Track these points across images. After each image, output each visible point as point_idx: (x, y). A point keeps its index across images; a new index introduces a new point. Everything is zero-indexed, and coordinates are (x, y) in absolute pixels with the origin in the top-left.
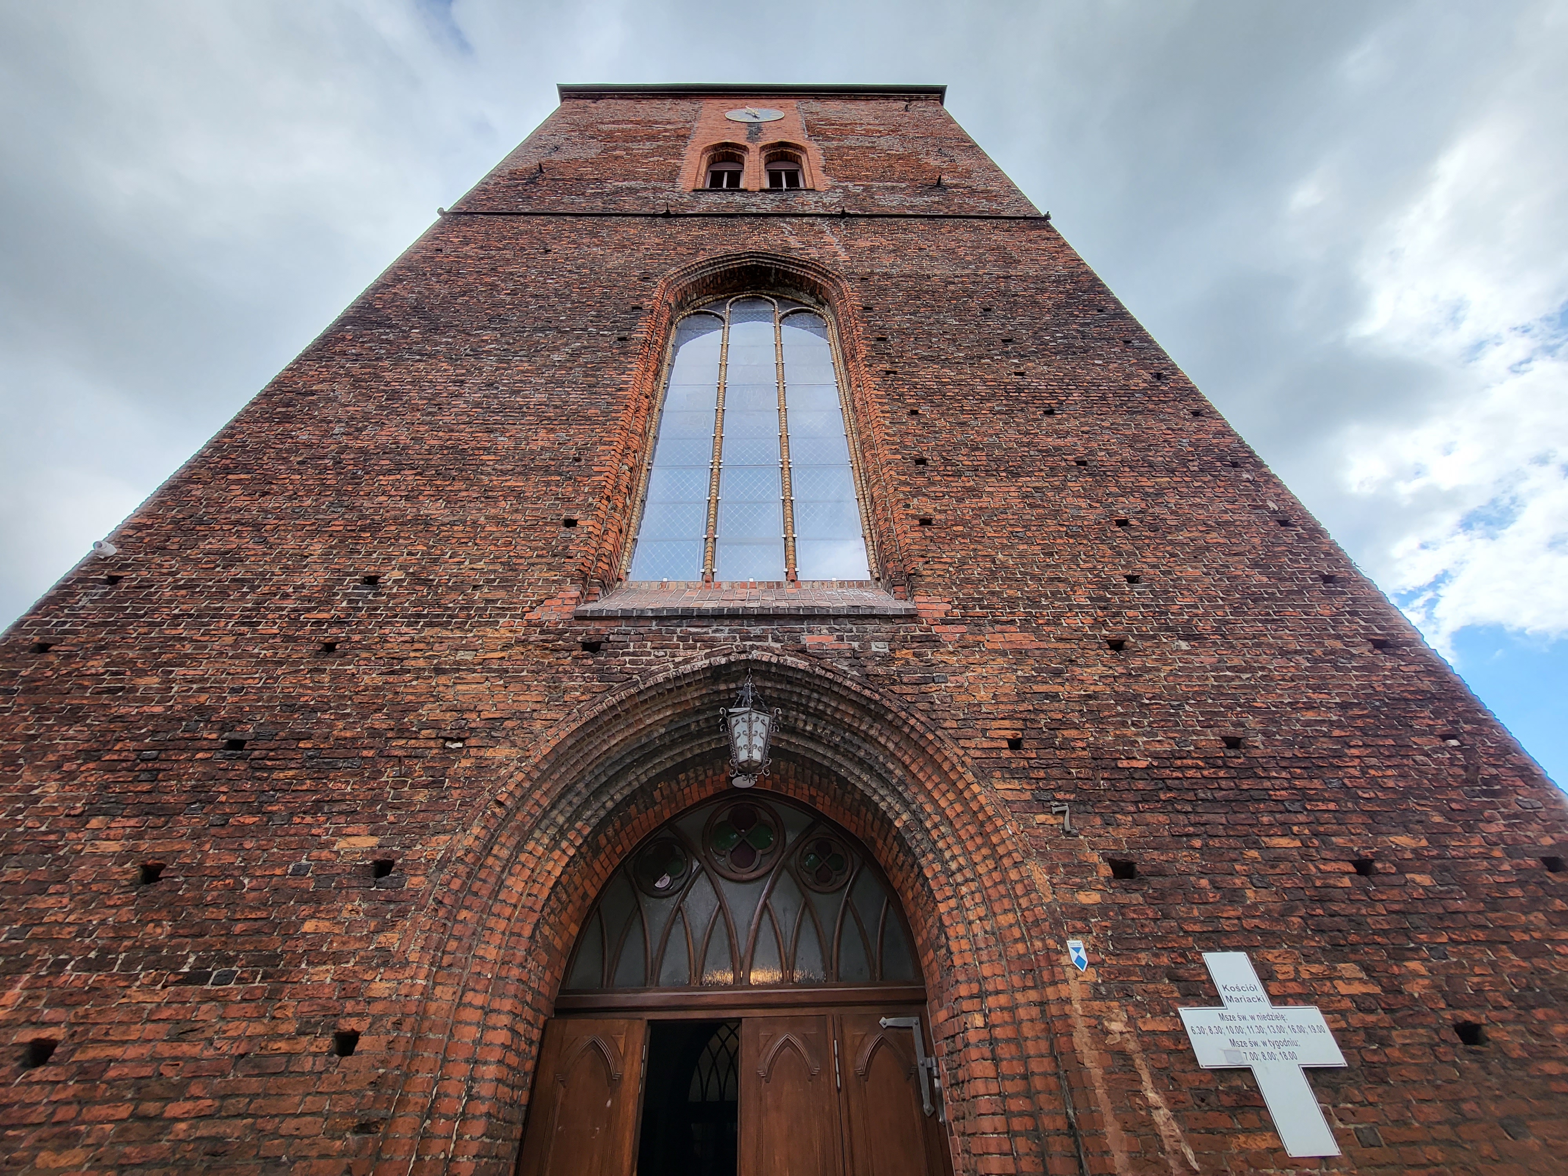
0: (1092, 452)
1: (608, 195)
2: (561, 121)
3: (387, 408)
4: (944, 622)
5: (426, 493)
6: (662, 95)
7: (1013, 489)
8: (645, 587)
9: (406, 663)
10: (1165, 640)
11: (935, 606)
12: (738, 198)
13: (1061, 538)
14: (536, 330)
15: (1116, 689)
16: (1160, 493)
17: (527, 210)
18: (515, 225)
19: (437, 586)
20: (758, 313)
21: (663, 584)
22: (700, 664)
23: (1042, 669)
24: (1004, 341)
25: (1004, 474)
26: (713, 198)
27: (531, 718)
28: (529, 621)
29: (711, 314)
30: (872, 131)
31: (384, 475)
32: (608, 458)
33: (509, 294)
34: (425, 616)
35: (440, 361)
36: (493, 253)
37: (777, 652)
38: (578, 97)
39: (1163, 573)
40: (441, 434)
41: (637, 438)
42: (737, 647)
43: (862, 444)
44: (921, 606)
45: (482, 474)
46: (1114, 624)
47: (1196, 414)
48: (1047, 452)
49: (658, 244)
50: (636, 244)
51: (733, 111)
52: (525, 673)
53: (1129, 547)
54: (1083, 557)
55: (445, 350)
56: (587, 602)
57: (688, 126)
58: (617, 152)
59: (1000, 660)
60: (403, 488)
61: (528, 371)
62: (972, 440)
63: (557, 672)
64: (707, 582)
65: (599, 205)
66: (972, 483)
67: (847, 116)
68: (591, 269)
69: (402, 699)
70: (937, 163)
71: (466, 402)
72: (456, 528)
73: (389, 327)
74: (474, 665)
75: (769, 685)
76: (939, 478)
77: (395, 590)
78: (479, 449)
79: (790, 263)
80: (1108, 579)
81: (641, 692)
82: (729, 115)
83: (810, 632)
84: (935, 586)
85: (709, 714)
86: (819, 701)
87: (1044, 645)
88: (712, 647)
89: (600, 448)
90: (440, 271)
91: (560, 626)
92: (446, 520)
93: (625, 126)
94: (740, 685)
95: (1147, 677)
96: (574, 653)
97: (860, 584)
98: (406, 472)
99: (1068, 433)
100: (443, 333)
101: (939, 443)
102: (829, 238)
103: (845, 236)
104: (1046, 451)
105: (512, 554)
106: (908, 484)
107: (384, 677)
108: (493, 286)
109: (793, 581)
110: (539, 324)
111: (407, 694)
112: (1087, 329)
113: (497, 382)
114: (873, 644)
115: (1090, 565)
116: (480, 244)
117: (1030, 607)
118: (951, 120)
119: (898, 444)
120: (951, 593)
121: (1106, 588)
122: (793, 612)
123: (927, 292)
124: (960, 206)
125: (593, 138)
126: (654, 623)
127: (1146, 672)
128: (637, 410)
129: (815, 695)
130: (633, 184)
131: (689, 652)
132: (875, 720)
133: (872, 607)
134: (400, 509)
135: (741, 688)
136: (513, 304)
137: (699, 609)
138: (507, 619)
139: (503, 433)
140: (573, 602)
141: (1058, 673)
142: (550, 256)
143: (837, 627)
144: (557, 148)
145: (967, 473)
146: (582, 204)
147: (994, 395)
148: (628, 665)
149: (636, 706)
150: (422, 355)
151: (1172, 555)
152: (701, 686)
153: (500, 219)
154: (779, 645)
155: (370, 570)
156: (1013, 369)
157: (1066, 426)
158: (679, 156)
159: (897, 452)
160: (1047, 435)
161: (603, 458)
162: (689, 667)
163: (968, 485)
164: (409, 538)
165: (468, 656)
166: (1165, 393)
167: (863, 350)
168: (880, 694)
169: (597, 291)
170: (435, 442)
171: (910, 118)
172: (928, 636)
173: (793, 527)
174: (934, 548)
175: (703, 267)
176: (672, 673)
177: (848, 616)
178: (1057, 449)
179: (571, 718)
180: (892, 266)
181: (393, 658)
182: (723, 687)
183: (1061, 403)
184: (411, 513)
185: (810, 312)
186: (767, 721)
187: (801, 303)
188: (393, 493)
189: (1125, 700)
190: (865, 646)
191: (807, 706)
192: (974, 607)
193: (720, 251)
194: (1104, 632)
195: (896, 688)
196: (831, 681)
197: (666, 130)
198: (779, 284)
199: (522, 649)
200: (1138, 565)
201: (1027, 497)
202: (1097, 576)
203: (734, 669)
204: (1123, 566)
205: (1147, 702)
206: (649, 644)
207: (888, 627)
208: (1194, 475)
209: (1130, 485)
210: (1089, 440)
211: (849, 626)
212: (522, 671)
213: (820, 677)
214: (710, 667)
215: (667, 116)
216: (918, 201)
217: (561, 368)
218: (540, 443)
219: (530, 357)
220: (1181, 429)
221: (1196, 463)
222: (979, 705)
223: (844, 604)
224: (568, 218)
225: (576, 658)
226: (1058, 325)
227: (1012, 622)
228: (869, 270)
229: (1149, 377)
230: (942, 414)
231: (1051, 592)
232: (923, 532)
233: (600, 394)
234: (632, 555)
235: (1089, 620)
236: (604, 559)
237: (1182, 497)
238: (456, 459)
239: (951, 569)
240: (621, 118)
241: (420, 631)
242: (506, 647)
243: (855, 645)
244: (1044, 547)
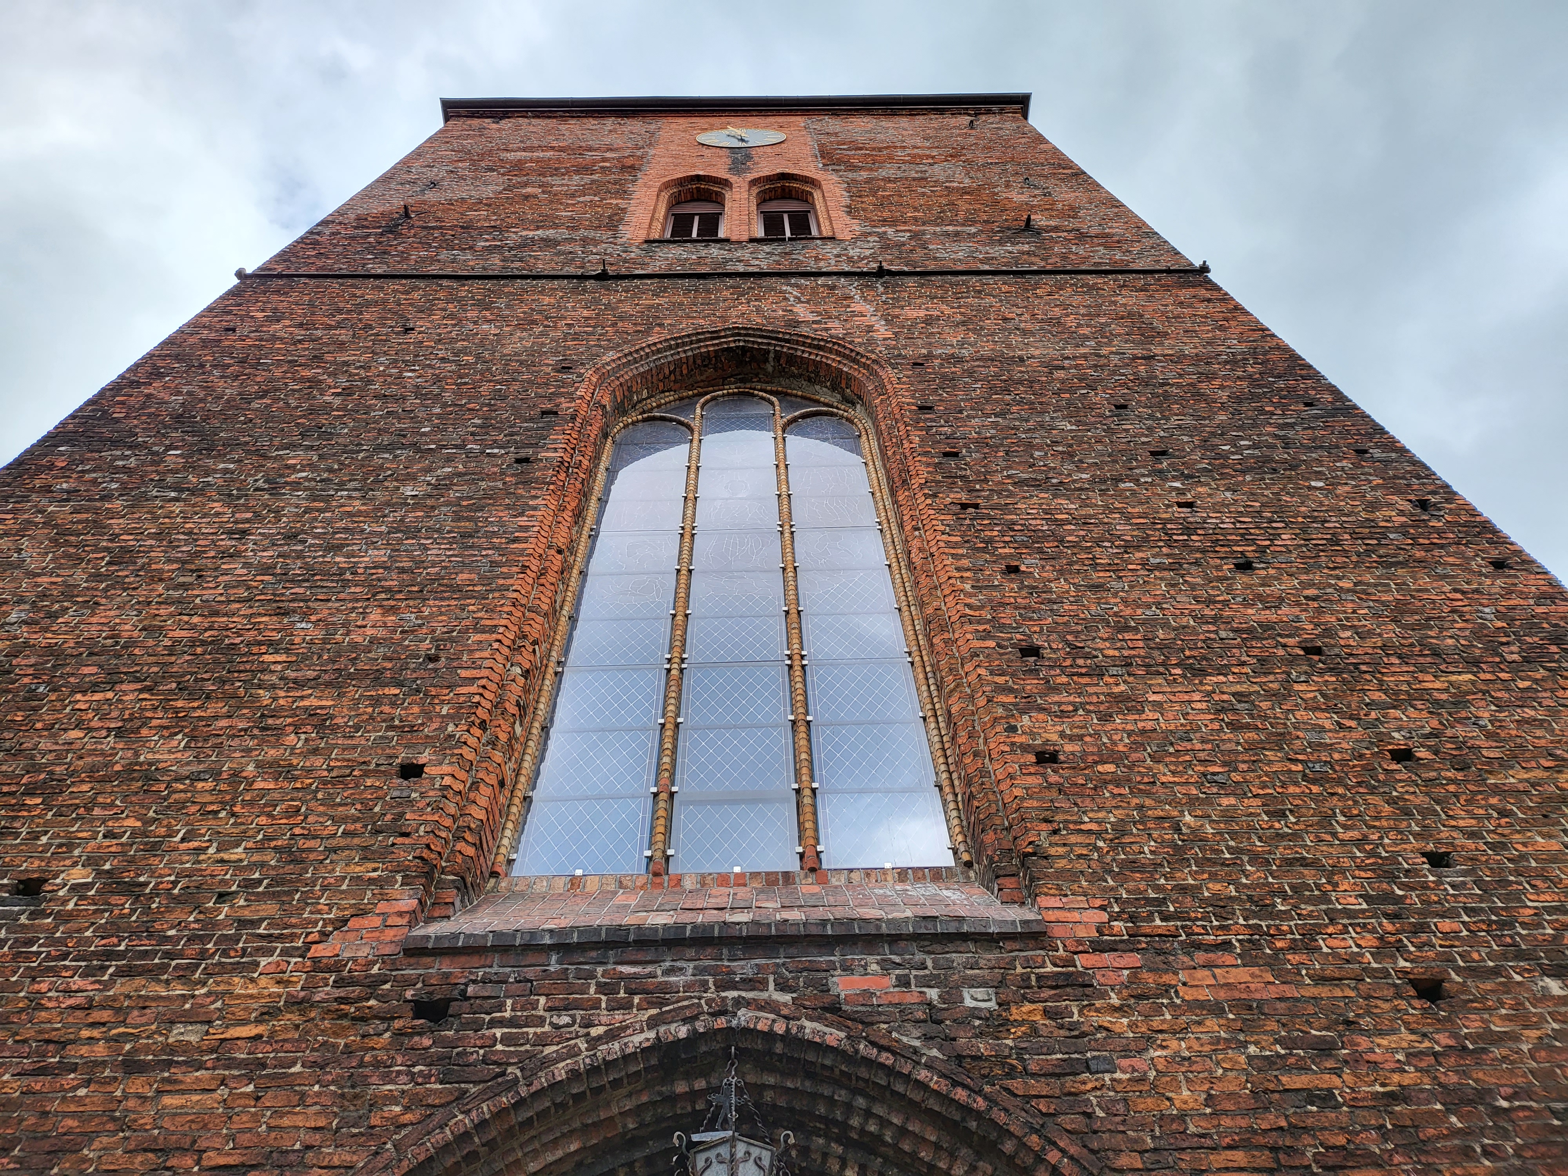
0: (1328, 632)
1: (511, 249)
2: (443, 147)
3: (107, 576)
4: (1098, 947)
5: (155, 723)
6: (599, 112)
7: (1197, 696)
8: (541, 887)
9: (71, 1050)
10: (1518, 978)
11: (1076, 917)
12: (715, 251)
13: (1296, 784)
14: (380, 448)
15: (1443, 1079)
16: (1460, 700)
17: (379, 271)
18: (359, 293)
19: (151, 897)
20: (747, 418)
21: (575, 882)
22: (637, 1039)
23: (1294, 1040)
24: (1153, 453)
25: (1178, 671)
26: (676, 252)
27: (302, 1163)
28: (315, 960)
29: (671, 420)
30: (921, 157)
31: (84, 692)
32: (486, 654)
33: (338, 394)
34: (121, 955)
35: (210, 499)
36: (319, 333)
37: (785, 1012)
38: (472, 116)
39: (1492, 846)
40: (195, 620)
41: (540, 619)
42: (709, 1002)
43: (928, 622)
44: (1051, 916)
45: (260, 687)
46: (1419, 948)
47: (1499, 565)
48: (1249, 634)
49: (587, 319)
50: (549, 319)
51: (709, 133)
52: (297, 1068)
53: (1421, 800)
54: (1341, 818)
55: (221, 482)
56: (430, 920)
57: (639, 153)
58: (529, 190)
59: (1212, 1023)
60: (114, 714)
61: (359, 513)
62: (1116, 614)
63: (361, 1064)
64: (656, 874)
65: (495, 263)
66: (1123, 687)
67: (881, 137)
68: (478, 357)
69: (55, 1127)
70: (1024, 198)
71: (246, 565)
72: (200, 785)
73: (130, 448)
74: (202, 1052)
75: (771, 1080)
76: (1064, 679)
77: (71, 906)
78: (260, 643)
79: (798, 343)
80: (1393, 858)
81: (521, 1103)
82: (703, 138)
83: (847, 969)
84: (1074, 876)
85: (654, 1146)
86: (868, 1114)
87: (1291, 991)
88: (661, 1005)
89: (475, 637)
90: (228, 361)
91: (375, 970)
92: (185, 771)
93: (541, 155)
94: (714, 1082)
95: (1496, 1052)
96: (397, 1024)
97: (937, 874)
98: (124, 687)
99: (1281, 600)
100: (221, 456)
101: (1060, 620)
102: (858, 306)
103: (884, 302)
104: (1250, 631)
105: (297, 831)
106: (1011, 690)
107: (26, 1081)
108: (314, 383)
109: (813, 870)
110: (386, 439)
111: (66, 1115)
112: (1291, 434)
113: (303, 532)
114: (966, 993)
115: (1355, 834)
116: (299, 320)
117: (1255, 915)
118: (1040, 139)
119: (988, 622)
120: (1104, 890)
121: (1392, 878)
122: (814, 931)
123: (1020, 382)
124: (1064, 257)
125: (491, 170)
126: (554, 958)
127: (1493, 1043)
128: (543, 573)
129: (861, 1102)
130: (550, 233)
131: (618, 1016)
132: (979, 1155)
133: (960, 919)
134: (103, 753)
135: (717, 1090)
136: (345, 409)
137: (639, 927)
138: (275, 958)
139: (305, 617)
140: (404, 921)
141: (1325, 1049)
142: (412, 337)
143: (897, 959)
144: (434, 184)
145: (1114, 671)
146: (469, 262)
147: (1146, 539)
148: (499, 1047)
149: (510, 1133)
150: (181, 490)
151: (1503, 813)
152: (639, 1086)
153: (335, 284)
154: (787, 998)
155: (31, 866)
156: (1174, 497)
157: (1276, 588)
158: (623, 193)
159: (986, 635)
160: (1246, 603)
161: (477, 655)
162: (616, 1046)
163: (1116, 690)
164: (112, 805)
165: (192, 1035)
166: (1440, 532)
167: (921, 472)
168: (986, 1098)
169: (485, 389)
170: (184, 633)
171: (978, 138)
172: (1070, 974)
173: (811, 770)
174: (1065, 805)
175: (659, 351)
176: (583, 1061)
177: (916, 937)
178: (1267, 626)
179: (380, 1161)
180: (962, 344)
181: (48, 1041)
182: (681, 1087)
183: (1262, 550)
184: (122, 758)
185: (832, 414)
186: (766, 1157)
187: (817, 402)
188: (95, 723)
189: (1462, 1101)
190: (952, 997)
191: (845, 1126)
192: (1150, 918)
193: (686, 327)
194: (1402, 963)
195: (1016, 1085)
196: (889, 1071)
197: (604, 160)
198: (782, 372)
199: (296, 1018)
200: (1445, 833)
201: (1223, 710)
202: (1372, 854)
203: (704, 1049)
204: (1416, 835)
205: (1505, 1104)
206: (542, 1000)
207: (989, 957)
208: (1515, 668)
209: (1404, 687)
210: (1319, 611)
211: (919, 957)
212: (294, 1064)
213: (868, 1062)
214: (658, 1045)
215: (607, 140)
216: (997, 251)
217: (415, 507)
218: (369, 631)
219: (364, 491)
220: (1476, 591)
221: (1514, 648)
222: (1182, 1117)
223: (909, 913)
224: (445, 283)
225: (400, 1034)
226: (1240, 428)
227: (1226, 946)
228: (924, 351)
229: (1408, 507)
230: (1061, 572)
231: (1292, 887)
232: (1044, 775)
233: (480, 548)
234: (520, 827)
235: (1369, 940)
236: (468, 836)
237: (1500, 708)
238: (216, 662)
239: (1100, 844)
240: (536, 143)
241: (107, 985)
242: (268, 1014)
243: (933, 994)
244: (1267, 800)
